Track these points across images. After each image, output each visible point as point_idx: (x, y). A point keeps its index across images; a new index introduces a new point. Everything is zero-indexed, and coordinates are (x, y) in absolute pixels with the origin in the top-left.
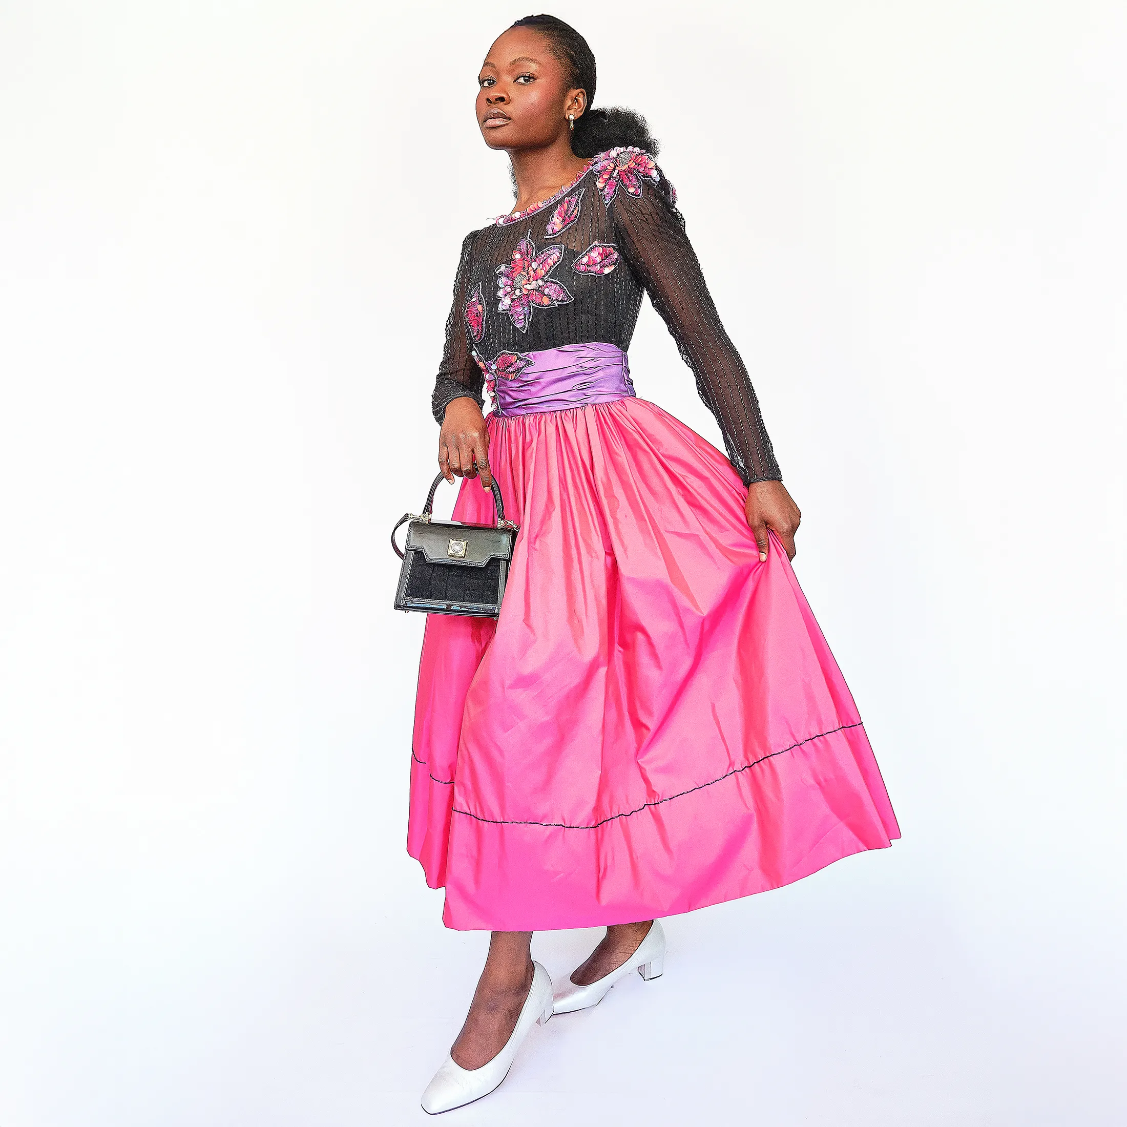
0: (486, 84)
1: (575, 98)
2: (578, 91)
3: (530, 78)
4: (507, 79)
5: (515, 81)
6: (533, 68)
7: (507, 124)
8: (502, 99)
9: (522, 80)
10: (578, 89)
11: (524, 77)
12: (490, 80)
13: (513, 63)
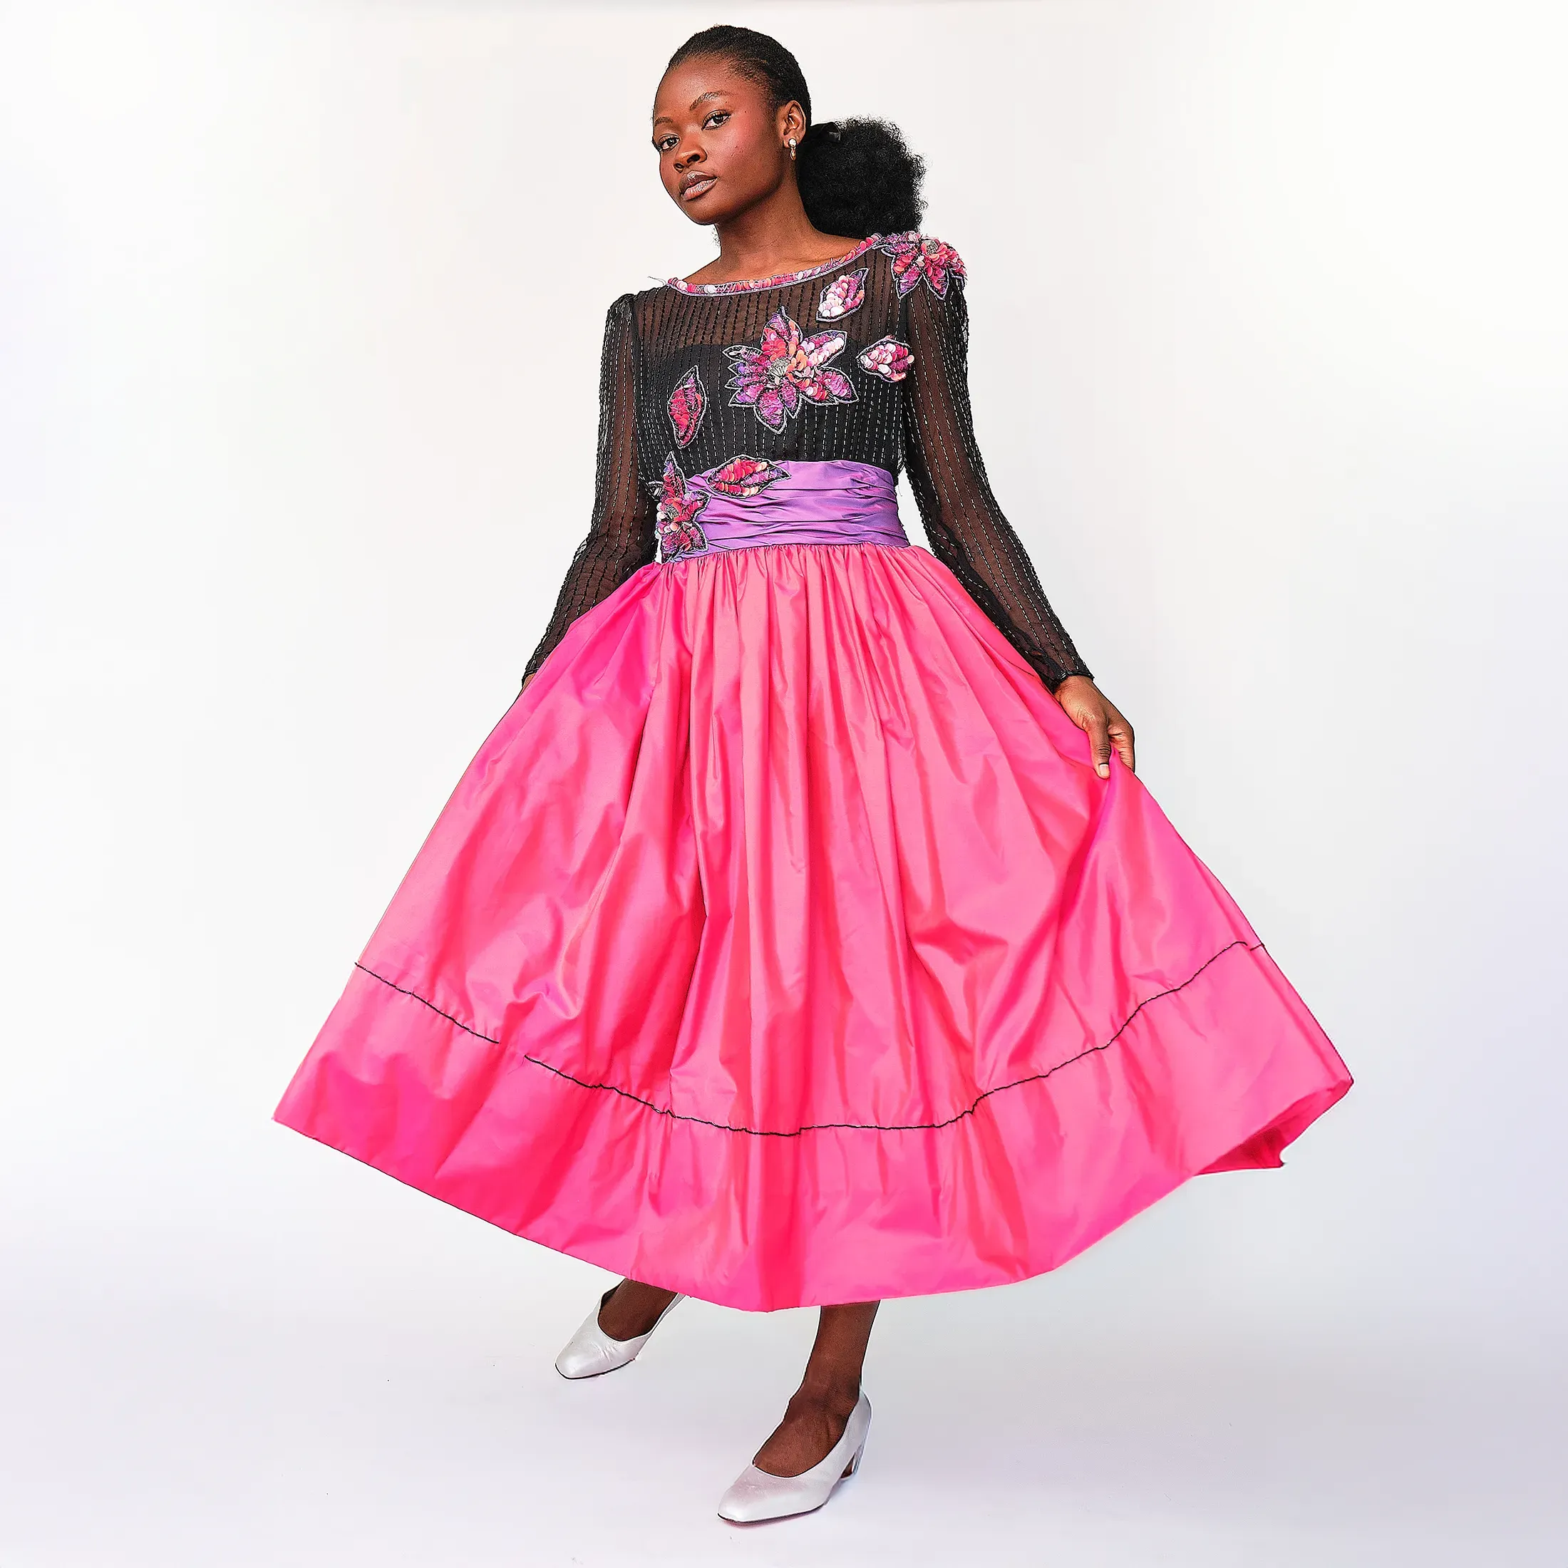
0: (666, 146)
1: (789, 117)
2: (789, 105)
3: (721, 117)
4: (692, 129)
6: (718, 103)
7: (713, 187)
8: (695, 158)
9: (712, 123)
10: (787, 103)
11: (713, 117)
12: (670, 139)
13: (694, 106)
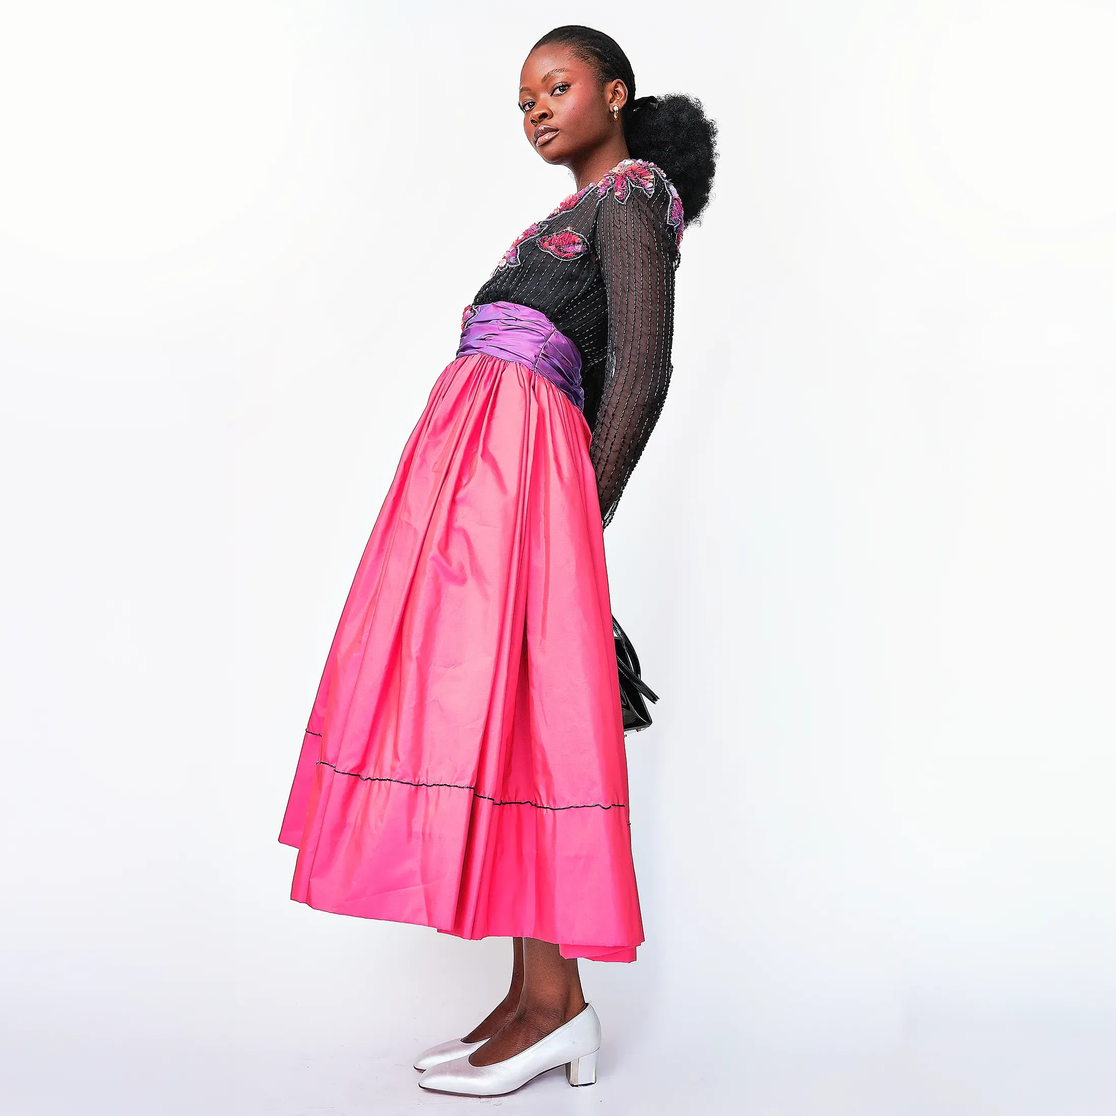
0: (527, 108)
1: (615, 90)
2: (615, 82)
3: (565, 87)
4: (544, 96)
5: (552, 95)
6: (560, 78)
7: (556, 136)
8: (544, 116)
9: (558, 92)
10: (613, 81)
11: (559, 87)
12: (530, 102)
13: (545, 79)
